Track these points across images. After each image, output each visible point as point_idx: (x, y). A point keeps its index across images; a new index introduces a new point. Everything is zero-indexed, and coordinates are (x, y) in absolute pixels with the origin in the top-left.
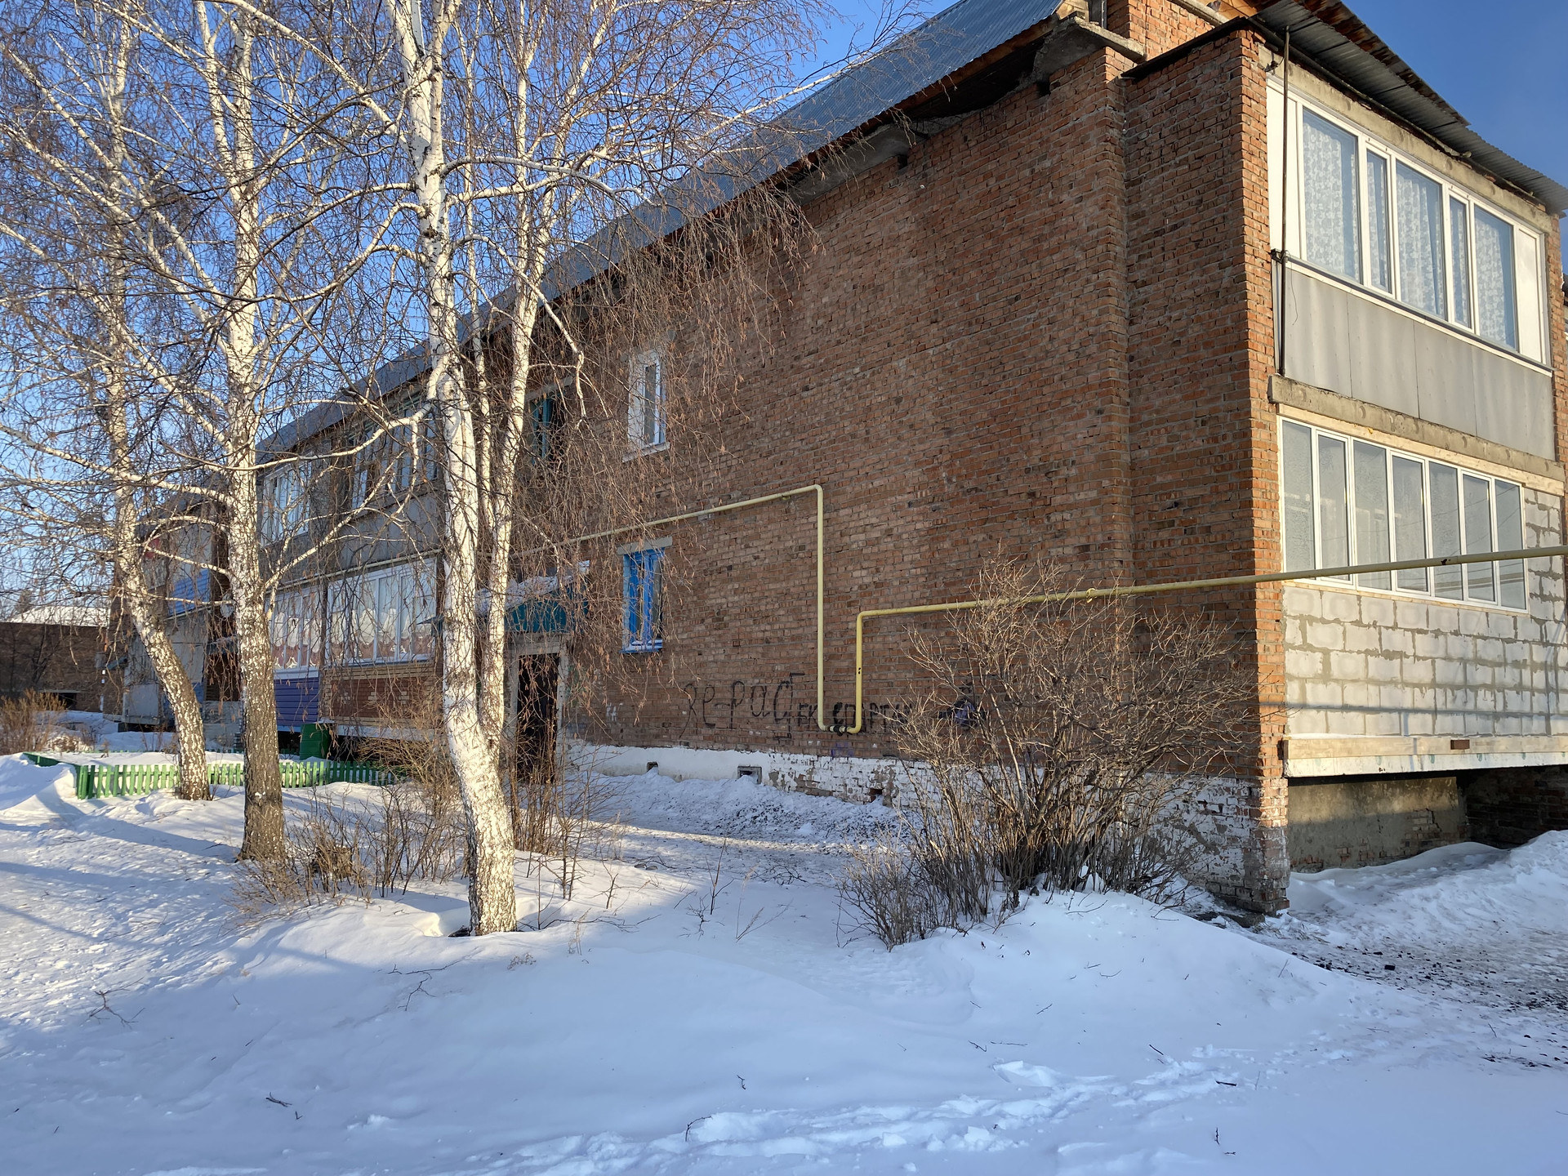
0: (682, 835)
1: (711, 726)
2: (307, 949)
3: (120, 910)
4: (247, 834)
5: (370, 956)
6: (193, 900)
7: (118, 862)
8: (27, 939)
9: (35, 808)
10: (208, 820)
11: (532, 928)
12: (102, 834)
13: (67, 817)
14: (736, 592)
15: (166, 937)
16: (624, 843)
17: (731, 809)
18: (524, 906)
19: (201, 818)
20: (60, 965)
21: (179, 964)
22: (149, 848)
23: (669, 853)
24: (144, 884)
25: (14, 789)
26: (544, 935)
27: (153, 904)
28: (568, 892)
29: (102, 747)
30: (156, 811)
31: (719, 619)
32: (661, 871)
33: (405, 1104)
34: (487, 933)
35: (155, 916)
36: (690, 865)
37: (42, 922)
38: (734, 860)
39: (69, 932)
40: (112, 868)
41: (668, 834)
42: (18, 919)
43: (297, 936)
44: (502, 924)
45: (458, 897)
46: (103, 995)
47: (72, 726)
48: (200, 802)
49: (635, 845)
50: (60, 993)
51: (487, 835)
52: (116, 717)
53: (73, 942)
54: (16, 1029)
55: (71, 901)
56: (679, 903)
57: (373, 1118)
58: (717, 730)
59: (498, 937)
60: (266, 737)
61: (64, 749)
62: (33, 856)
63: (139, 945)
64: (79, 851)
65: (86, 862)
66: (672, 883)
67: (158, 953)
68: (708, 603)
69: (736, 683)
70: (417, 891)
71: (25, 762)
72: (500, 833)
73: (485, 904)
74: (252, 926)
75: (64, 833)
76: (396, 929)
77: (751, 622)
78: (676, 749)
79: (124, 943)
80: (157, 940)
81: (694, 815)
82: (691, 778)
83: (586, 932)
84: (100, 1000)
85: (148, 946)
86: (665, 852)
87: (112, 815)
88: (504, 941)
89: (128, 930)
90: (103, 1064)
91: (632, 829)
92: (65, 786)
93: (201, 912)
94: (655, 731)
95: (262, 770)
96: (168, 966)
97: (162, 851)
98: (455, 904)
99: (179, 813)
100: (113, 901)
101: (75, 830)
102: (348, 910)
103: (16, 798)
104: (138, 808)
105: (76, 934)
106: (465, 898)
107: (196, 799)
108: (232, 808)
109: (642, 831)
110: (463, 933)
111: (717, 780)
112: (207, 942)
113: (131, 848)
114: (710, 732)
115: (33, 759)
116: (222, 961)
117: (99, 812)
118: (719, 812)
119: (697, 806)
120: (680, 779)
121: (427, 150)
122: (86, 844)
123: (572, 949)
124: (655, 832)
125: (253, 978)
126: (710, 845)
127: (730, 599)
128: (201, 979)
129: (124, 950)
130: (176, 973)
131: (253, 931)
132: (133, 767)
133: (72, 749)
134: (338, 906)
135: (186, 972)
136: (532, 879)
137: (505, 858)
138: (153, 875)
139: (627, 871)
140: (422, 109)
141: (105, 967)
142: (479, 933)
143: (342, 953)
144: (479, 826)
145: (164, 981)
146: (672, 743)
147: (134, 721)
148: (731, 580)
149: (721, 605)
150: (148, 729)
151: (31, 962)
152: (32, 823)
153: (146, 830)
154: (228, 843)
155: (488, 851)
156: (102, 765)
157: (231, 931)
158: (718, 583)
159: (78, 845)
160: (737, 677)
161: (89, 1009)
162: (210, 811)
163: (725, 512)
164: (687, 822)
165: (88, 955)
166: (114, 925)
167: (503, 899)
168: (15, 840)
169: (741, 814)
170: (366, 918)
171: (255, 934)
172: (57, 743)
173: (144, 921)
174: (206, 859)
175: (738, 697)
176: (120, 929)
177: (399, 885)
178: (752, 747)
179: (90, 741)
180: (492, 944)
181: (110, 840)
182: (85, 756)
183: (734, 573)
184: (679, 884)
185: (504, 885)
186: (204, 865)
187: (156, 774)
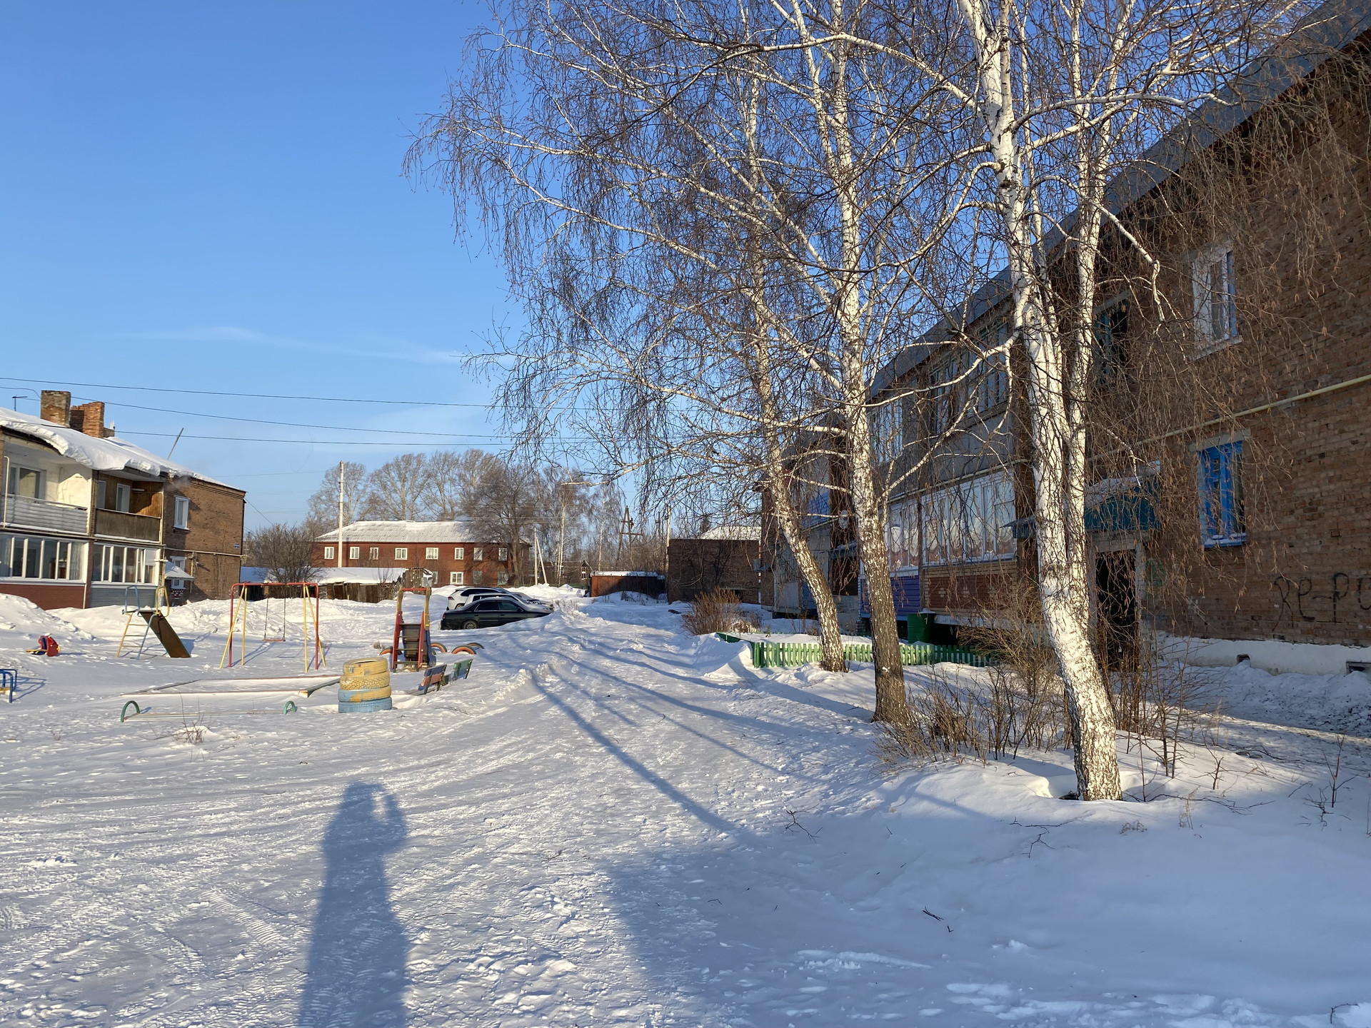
0: (1284, 728)
1: (1311, 619)
2: (939, 796)
3: (794, 752)
4: (878, 700)
5: (992, 808)
6: (844, 749)
7: (787, 716)
8: (736, 767)
9: (727, 673)
10: (847, 688)
11: (1138, 800)
12: (774, 694)
13: (749, 681)
14: (1331, 480)
15: (830, 776)
16: (1221, 732)
17: (1341, 705)
18: (1126, 779)
19: (841, 686)
20: (760, 788)
21: (842, 797)
22: (807, 707)
23: (1272, 744)
24: (808, 734)
25: (714, 658)
26: (1151, 807)
27: (816, 749)
28: (1170, 770)
29: (766, 629)
30: (809, 678)
31: (1312, 509)
32: (1267, 760)
33: (1039, 936)
34: (1094, 799)
35: (819, 759)
36: (1298, 757)
37: (744, 756)
38: (1351, 757)
39: (762, 765)
40: (785, 720)
41: (1269, 726)
42: (728, 752)
43: (929, 785)
44: (1107, 793)
45: (1064, 766)
46: (792, 814)
47: (743, 614)
48: (839, 674)
49: (1231, 733)
50: (763, 809)
51: (1088, 711)
52: (770, 608)
53: (767, 773)
54: (739, 830)
55: (760, 742)
56: (1292, 792)
57: (1013, 943)
58: (1317, 624)
59: (1107, 804)
60: (887, 623)
61: (741, 630)
62: (731, 707)
63: (811, 779)
64: (760, 706)
65: (766, 714)
66: (1282, 774)
67: (825, 787)
68: (1298, 493)
69: (1337, 575)
70: (1026, 757)
71: (718, 639)
72: (1100, 710)
73: (1091, 773)
74: (893, 774)
75: (749, 692)
76: (1012, 787)
77: (1352, 510)
78: (1269, 642)
79: (800, 777)
80: (824, 777)
81: (1295, 709)
82: (1288, 671)
83: (1196, 809)
84: (791, 817)
85: (818, 781)
86: (1269, 743)
87: (779, 680)
88: (1111, 808)
89: (802, 767)
90: (800, 865)
91: (1227, 719)
92: (745, 656)
93: (851, 759)
94: (1243, 624)
95: (886, 648)
96: (834, 799)
97: (817, 709)
98: (1062, 771)
99: (826, 681)
100: (788, 745)
101: (756, 690)
102: (969, 767)
103: (715, 665)
104: (796, 675)
105: (767, 767)
106: (1071, 766)
107: (836, 671)
108: (865, 679)
109: (1238, 722)
110: (1071, 797)
111: (1321, 675)
112: (860, 782)
113: (795, 706)
114: (1309, 625)
115: (723, 637)
116: (872, 799)
117: (771, 677)
118: (1326, 707)
119: (1299, 700)
120: (1276, 672)
121: (999, 113)
122: (765, 701)
123: (1183, 823)
124: (1252, 723)
125: (900, 814)
126: (1319, 740)
127: (1324, 488)
128: (859, 811)
129: (801, 782)
130: (841, 804)
131: (894, 778)
132: (789, 644)
133: (746, 631)
134: (960, 764)
135: (848, 804)
136: (1133, 756)
137: (1105, 732)
138: (813, 728)
139: (1231, 757)
140: (994, 78)
141: (790, 793)
142: (1087, 798)
143: (966, 802)
144: (1081, 702)
145: (833, 809)
146: (1264, 636)
147: (782, 611)
148: (1324, 468)
149: (1314, 495)
150: (794, 617)
151: (741, 784)
152: (727, 684)
153: (803, 693)
154: (864, 707)
155: (1090, 725)
156: (768, 642)
157: (877, 776)
158: (1307, 472)
159: (759, 701)
160: (1338, 569)
161: (786, 823)
162: (848, 681)
163: (1312, 398)
164: (1288, 715)
165: (778, 784)
166: (792, 763)
167: (1107, 770)
168: (719, 695)
169: (1355, 710)
170: (985, 776)
171: (896, 781)
172: (736, 626)
173: (813, 761)
174: (850, 718)
175: (1342, 589)
176: (796, 766)
177: (1010, 751)
178: (1361, 642)
179: (757, 625)
180: (1102, 809)
181: (780, 699)
182: (755, 635)
183: (1326, 461)
184: (1290, 775)
185: (1107, 758)
186: (848, 723)
187: (805, 651)
